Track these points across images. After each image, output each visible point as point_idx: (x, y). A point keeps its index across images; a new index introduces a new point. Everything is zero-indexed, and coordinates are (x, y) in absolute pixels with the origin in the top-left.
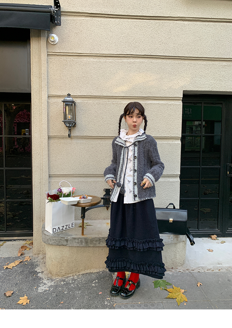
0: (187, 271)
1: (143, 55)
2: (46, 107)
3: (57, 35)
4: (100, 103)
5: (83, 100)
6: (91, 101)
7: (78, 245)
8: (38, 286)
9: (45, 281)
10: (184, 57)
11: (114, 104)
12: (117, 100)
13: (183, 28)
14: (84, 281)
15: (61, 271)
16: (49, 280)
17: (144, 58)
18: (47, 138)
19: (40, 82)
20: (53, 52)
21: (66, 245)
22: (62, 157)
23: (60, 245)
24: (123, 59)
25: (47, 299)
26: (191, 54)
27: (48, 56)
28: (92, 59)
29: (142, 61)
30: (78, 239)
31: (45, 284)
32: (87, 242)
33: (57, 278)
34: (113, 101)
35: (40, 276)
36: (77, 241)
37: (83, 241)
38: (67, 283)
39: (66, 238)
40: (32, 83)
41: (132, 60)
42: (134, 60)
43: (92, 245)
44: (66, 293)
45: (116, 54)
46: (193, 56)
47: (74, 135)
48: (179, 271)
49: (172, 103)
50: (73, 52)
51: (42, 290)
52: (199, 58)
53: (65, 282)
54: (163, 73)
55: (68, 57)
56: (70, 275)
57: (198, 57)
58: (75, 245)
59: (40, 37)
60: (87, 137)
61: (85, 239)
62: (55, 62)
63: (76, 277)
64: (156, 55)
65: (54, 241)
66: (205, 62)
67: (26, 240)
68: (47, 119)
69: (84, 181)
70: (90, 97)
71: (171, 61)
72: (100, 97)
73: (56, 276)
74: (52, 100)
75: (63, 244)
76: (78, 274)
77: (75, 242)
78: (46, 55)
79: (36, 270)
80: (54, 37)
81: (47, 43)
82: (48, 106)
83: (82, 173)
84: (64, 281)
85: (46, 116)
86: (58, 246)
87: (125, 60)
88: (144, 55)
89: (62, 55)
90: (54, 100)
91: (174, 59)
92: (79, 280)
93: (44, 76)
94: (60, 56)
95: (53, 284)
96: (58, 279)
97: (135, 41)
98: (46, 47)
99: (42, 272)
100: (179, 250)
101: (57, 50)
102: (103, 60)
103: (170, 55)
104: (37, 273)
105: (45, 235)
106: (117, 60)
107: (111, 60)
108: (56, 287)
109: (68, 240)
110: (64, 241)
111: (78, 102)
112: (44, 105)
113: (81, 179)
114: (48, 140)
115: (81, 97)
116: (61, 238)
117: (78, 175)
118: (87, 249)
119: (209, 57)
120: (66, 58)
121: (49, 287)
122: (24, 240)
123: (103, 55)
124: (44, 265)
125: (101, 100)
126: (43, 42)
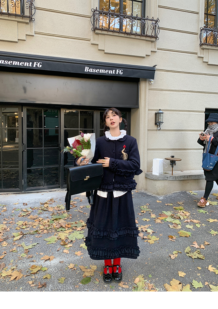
2: (147, 115)
6: (166, 112)
9: (158, 197)
11: (176, 114)
12: (177, 112)
13: (206, 79)
14: (176, 195)
16: (160, 196)
18: (147, 130)
19: (145, 103)
22: (152, 140)
27: (149, 90)
28: (167, 92)
29: (189, 93)
38: (170, 196)
43: (177, 180)
49: (201, 114)
53: (168, 196)
54: (197, 99)
55: (156, 91)
59: (146, 81)
70: (166, 110)
71: (199, 93)
72: (170, 110)
76: (171, 193)
77: (170, 178)
81: (149, 84)
83: (162, 148)
85: (147, 120)
86: (163, 181)
87: (181, 93)
89: (154, 90)
90: (151, 112)
91: (202, 93)
92: (173, 195)
93: (147, 100)
98: (148, 86)
101: (152, 87)
102: (172, 92)
107: (175, 92)
108: (166, 198)
114: (148, 132)
118: (175, 181)
121: (163, 198)
123: (172, 90)
126: (147, 83)
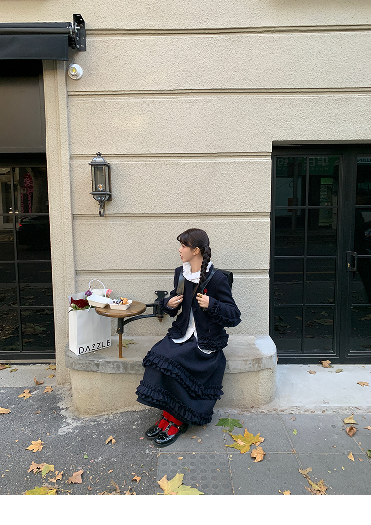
0: (274, 412)
1: (209, 89)
2: (68, 172)
3: (81, 65)
4: (146, 164)
5: (121, 161)
6: (133, 162)
7: (114, 372)
8: (59, 427)
9: (69, 421)
10: (273, 89)
12: (172, 159)
13: (272, 44)
14: (122, 422)
15: (91, 407)
16: (75, 419)
17: (212, 94)
18: (70, 218)
19: (59, 136)
20: (76, 90)
21: (97, 371)
22: (92, 245)
23: (89, 371)
24: (179, 96)
25: (68, 444)
26: (284, 84)
27: (69, 96)
29: (208, 98)
30: (113, 363)
31: (68, 424)
32: (125, 368)
33: (86, 416)
34: (165, 160)
35: (63, 414)
36: (112, 366)
37: (121, 365)
38: (98, 424)
39: (96, 362)
40: (47, 139)
41: (192, 97)
42: (195, 98)
43: (133, 372)
44: (95, 437)
45: (168, 89)
46: (287, 87)
47: (110, 213)
48: (261, 412)
49: (256, 161)
50: (105, 90)
51: (64, 432)
52: (297, 90)
53: (96, 423)
54: (240, 115)
55: (97, 98)
56: (103, 414)
57: (295, 88)
58: (109, 371)
59: (56, 69)
60: (129, 215)
61: (124, 363)
62: (79, 106)
63: (111, 416)
64: (229, 88)
65: (80, 366)
66: (306, 96)
67: (49, 363)
68: (69, 190)
69: (125, 280)
70: (131, 155)
71: (252, 96)
72: (146, 155)
73: (84, 414)
74: (77, 162)
75: (93, 370)
76: (115, 412)
77: (109, 368)
78: (66, 96)
79: (58, 405)
80: (77, 69)
81: (66, 78)
82: (70, 171)
83: (123, 269)
84: (95, 421)
85: (69, 186)
86: (86, 372)
88: (212, 89)
89: (89, 95)
90: (79, 162)
91: (258, 93)
92: (115, 420)
93: (64, 127)
94: (87, 96)
95: (79, 424)
96: (87, 419)
97: (196, 67)
98: (65, 84)
99: (67, 408)
100: (262, 381)
101: (81, 87)
102: (149, 99)
103: (250, 88)
104: (59, 409)
105: (68, 356)
106: (170, 98)
108: (83, 428)
109: (99, 364)
110: (93, 365)
111: (113, 163)
112: (65, 171)
113: (122, 277)
114: (73, 221)
115: (118, 155)
116: (89, 361)
117: (118, 271)
118: (127, 377)
119: (314, 87)
120: (95, 99)
121: (74, 429)
122: (47, 363)
123: (150, 92)
124: (70, 398)
125: (147, 160)
126: (61, 78)
